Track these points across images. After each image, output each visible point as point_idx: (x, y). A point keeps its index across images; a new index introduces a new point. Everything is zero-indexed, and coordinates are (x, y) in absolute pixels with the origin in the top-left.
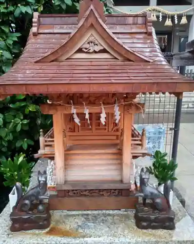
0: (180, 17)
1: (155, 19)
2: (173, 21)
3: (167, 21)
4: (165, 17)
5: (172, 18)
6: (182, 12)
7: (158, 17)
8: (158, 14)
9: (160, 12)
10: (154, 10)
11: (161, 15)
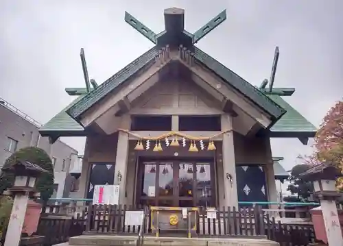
0: (206, 143)
1: (177, 144)
2: (198, 146)
3: (191, 146)
4: (189, 142)
5: (198, 143)
6: (208, 138)
7: (181, 142)
8: (180, 138)
9: (182, 137)
10: (175, 135)
11: (184, 140)
